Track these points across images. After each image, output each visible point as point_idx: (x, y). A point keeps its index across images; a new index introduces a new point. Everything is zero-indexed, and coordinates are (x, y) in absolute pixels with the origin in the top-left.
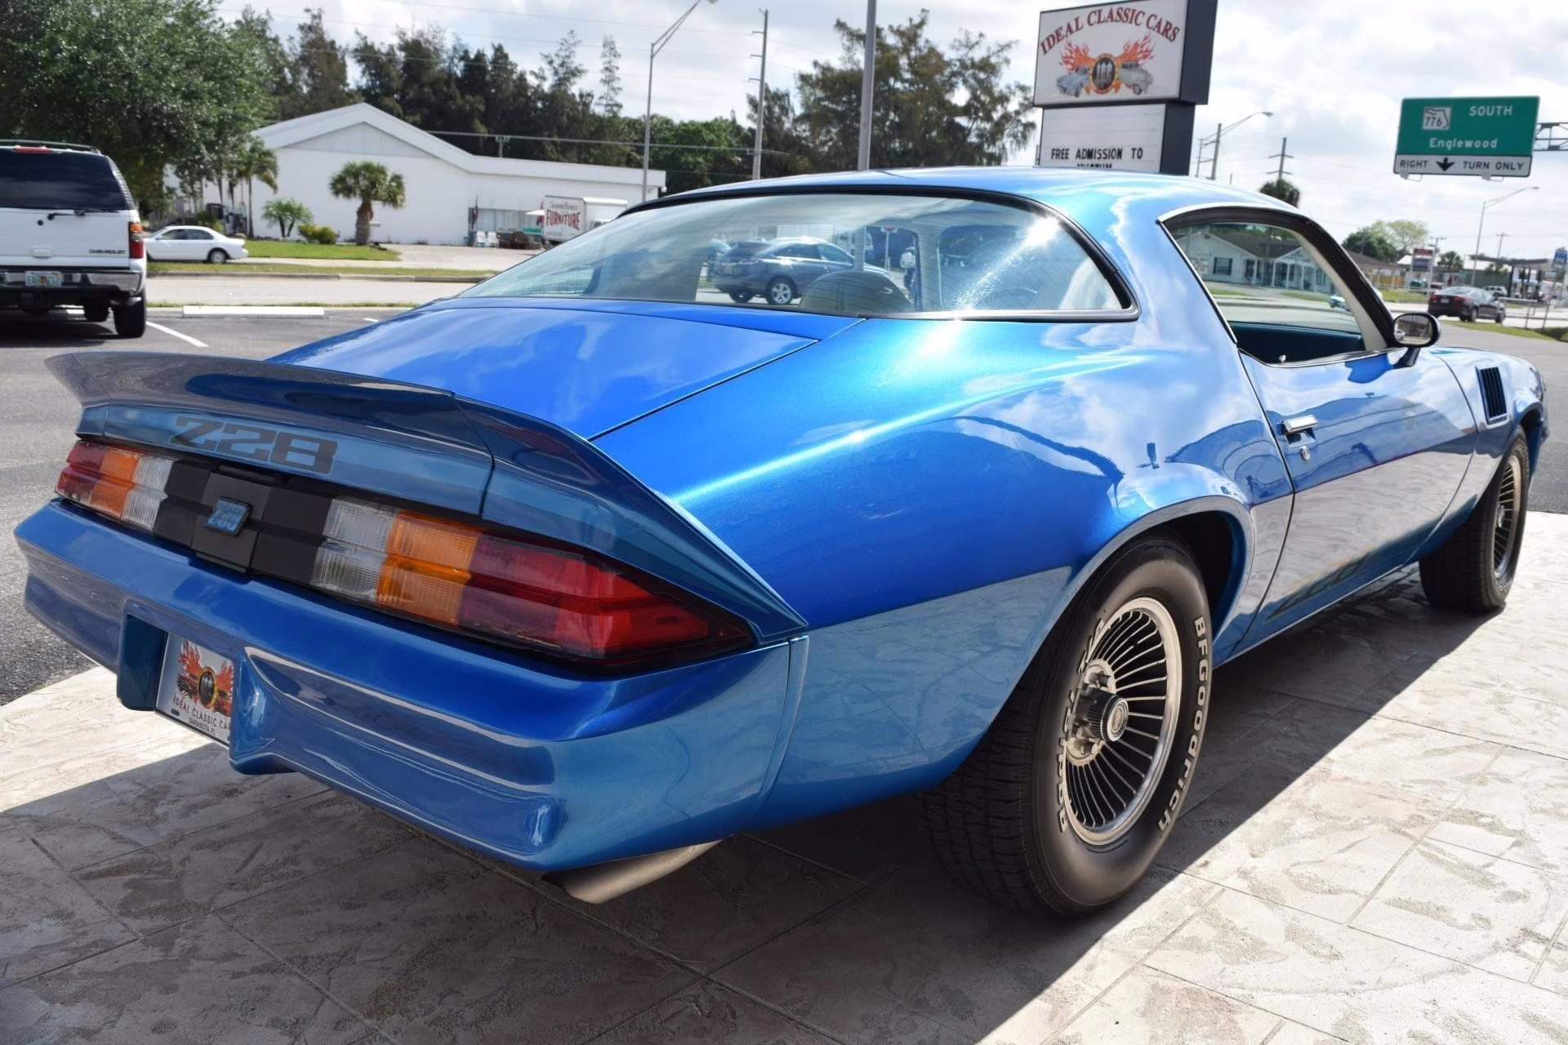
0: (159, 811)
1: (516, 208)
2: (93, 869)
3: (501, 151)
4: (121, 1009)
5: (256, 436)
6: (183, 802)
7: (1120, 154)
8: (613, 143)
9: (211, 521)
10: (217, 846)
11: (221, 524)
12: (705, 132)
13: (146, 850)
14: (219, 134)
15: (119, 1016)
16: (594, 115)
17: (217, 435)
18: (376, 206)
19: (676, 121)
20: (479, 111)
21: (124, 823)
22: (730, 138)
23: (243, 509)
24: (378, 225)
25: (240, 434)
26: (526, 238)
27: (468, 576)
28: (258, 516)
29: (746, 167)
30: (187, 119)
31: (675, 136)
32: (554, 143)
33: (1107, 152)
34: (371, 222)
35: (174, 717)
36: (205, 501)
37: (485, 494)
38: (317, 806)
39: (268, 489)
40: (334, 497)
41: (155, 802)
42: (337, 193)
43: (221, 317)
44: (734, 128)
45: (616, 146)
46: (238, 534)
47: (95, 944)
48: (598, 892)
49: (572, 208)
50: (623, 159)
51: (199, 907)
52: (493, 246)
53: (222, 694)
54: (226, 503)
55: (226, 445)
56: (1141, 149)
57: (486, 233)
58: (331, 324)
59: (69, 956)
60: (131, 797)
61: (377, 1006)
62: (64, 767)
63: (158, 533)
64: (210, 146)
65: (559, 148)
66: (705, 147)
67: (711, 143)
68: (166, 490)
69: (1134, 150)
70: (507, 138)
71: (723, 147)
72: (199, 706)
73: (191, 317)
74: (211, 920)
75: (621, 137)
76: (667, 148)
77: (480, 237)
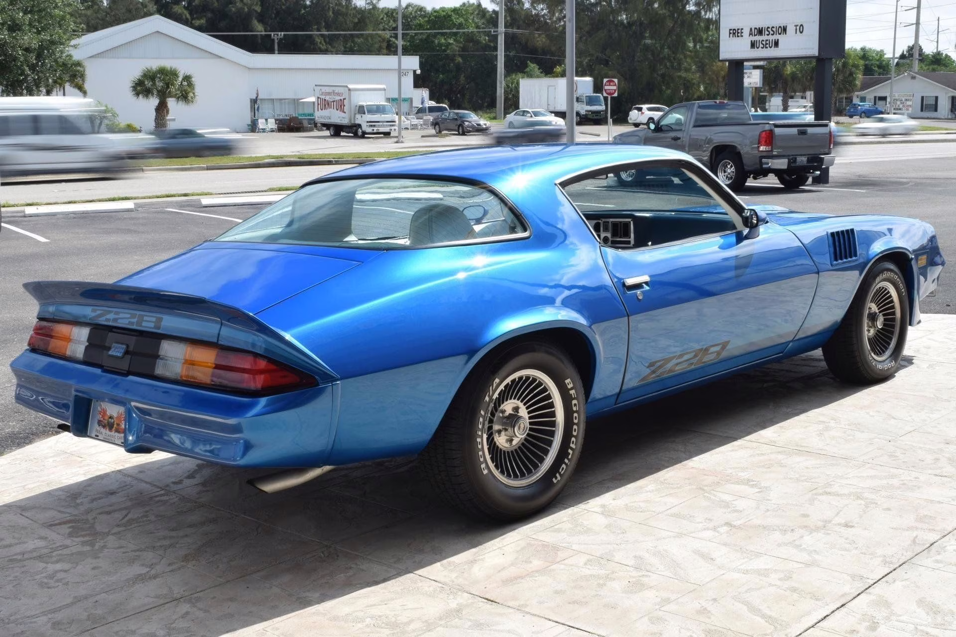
0: (78, 501)
1: (291, 96)
2: (52, 523)
3: (276, 47)
4: (77, 564)
5: (129, 316)
6: (89, 498)
7: (785, 30)
8: (374, 32)
9: (110, 353)
10: (109, 513)
11: (114, 354)
12: (454, 17)
13: (76, 515)
14: (39, 56)
15: (77, 566)
16: (356, 8)
17: (111, 316)
18: (171, 103)
19: (429, 9)
20: (256, 11)
21: (63, 506)
22: (477, 21)
23: (124, 346)
24: (174, 120)
25: (121, 315)
26: (300, 122)
27: (214, 366)
28: (131, 349)
29: (492, 45)
30: (13, 47)
31: (428, 22)
32: (322, 35)
33: (774, 29)
34: (169, 117)
35: (96, 437)
36: (107, 344)
37: (219, 334)
38: (156, 496)
39: (135, 337)
40: (163, 339)
41: (76, 498)
42: (137, 94)
43: (54, 215)
44: (479, 11)
45: (377, 34)
46: (123, 357)
47: (61, 546)
48: (270, 487)
49: (338, 94)
50: (385, 45)
51: (104, 533)
52: (272, 131)
53: (118, 425)
54: (116, 345)
55: (115, 320)
56: (802, 25)
57: (266, 120)
58: (141, 215)
59: (50, 550)
60: (63, 497)
61: (186, 558)
62: (26, 487)
63: (86, 360)
64: (33, 68)
65: (327, 40)
66: (455, 30)
67: (460, 26)
68: (89, 340)
69: (796, 26)
70: (281, 34)
71: (471, 30)
72: (108, 432)
73: (31, 216)
74: (111, 537)
75: (381, 26)
76: (422, 33)
77: (261, 124)
